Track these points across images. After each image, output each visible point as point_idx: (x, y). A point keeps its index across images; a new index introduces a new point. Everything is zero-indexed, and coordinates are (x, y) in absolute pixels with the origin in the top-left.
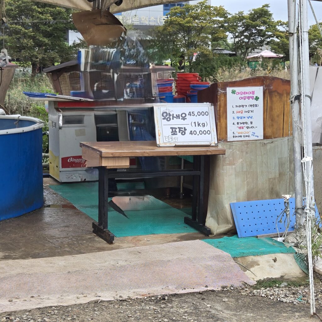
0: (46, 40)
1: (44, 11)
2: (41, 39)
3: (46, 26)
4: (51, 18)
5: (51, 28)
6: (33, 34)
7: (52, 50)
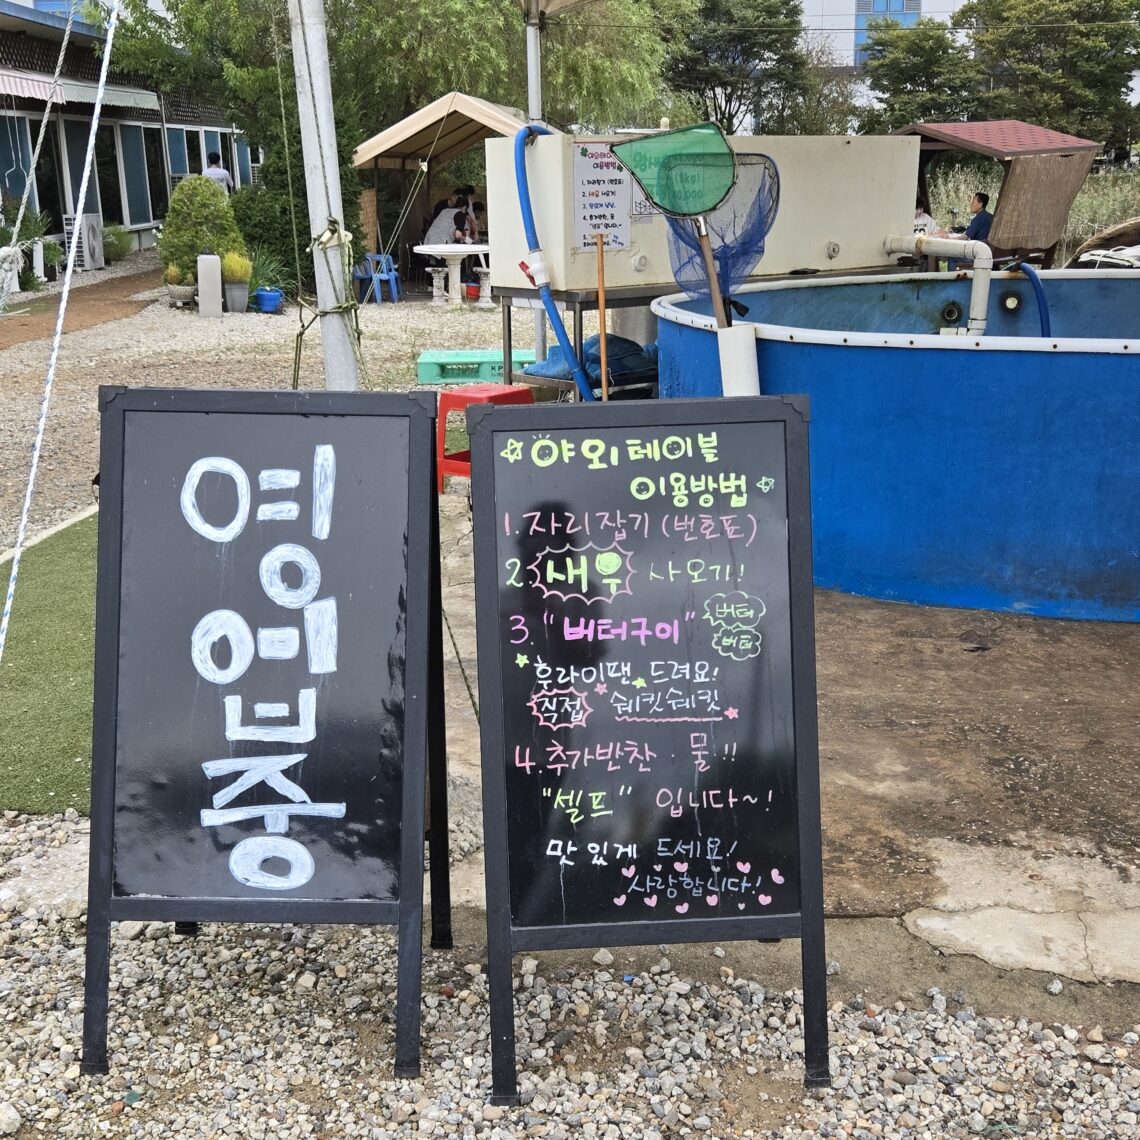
0: (1090, 94)
1: (1092, 30)
2: (1078, 92)
3: (1091, 64)
4: (1105, 44)
5: (1102, 67)
6: (1062, 80)
7: (1098, 115)
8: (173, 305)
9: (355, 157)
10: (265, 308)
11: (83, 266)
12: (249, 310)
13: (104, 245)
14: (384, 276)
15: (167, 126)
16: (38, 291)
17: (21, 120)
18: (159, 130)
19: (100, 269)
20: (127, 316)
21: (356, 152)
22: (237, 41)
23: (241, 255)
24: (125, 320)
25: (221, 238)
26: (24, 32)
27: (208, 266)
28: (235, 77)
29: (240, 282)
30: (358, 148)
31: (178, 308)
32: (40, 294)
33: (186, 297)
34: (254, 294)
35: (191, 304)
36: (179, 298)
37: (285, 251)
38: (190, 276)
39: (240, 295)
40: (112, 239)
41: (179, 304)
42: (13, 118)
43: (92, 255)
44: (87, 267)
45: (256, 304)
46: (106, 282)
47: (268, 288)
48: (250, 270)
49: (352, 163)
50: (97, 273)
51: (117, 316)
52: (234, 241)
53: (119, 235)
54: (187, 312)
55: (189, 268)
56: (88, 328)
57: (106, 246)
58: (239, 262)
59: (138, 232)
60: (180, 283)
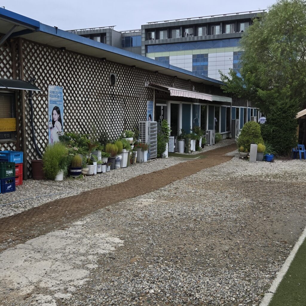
8: (240, 158)
9: (297, 116)
10: (268, 160)
11: (210, 144)
12: (263, 160)
13: (215, 138)
14: (302, 151)
15: (232, 106)
16: (200, 151)
17: (199, 105)
18: (230, 107)
19: (213, 145)
20: (228, 161)
21: (297, 114)
22: (262, 84)
23: (263, 144)
24: (228, 162)
25: (256, 139)
26: (203, 83)
27: (254, 147)
28: (262, 93)
29: (262, 152)
30: (298, 113)
31: (242, 159)
32: (201, 152)
33: (245, 156)
34: (265, 156)
35: (246, 158)
36: (243, 156)
37: (273, 143)
38: (247, 150)
39: (261, 156)
40: (217, 137)
41: (243, 158)
42: (197, 105)
43: (212, 141)
44: (211, 144)
45: (265, 159)
46: (217, 149)
47: (270, 154)
48: (265, 149)
49: (296, 117)
50: (214, 146)
51: (226, 161)
52: (261, 140)
53: (219, 135)
54: (245, 160)
55: (246, 147)
56: (219, 164)
57: (216, 138)
58: (262, 146)
59: (222, 134)
60: (243, 152)
